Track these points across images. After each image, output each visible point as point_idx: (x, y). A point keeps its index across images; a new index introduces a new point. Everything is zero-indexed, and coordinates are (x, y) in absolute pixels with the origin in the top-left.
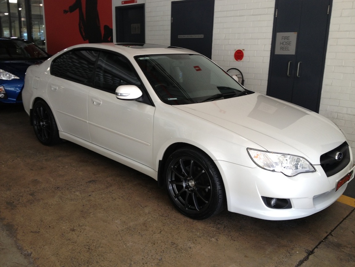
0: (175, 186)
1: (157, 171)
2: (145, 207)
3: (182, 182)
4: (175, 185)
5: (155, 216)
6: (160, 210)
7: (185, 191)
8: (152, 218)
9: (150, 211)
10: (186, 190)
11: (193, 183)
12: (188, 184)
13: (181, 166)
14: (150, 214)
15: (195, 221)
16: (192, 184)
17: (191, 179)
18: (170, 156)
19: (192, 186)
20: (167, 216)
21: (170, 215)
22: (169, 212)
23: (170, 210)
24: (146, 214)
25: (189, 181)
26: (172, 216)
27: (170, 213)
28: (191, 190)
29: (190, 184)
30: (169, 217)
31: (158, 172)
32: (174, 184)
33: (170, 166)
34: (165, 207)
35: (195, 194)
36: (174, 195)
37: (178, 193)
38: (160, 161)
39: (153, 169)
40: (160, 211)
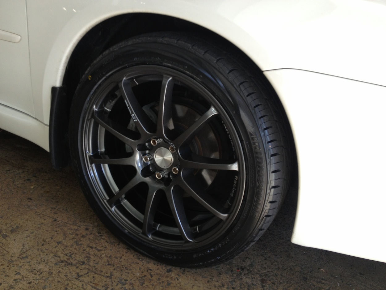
0: (106, 169)
1: (47, 122)
2: (12, 231)
3: (131, 154)
4: (106, 165)
5: (41, 266)
6: (60, 238)
7: (144, 185)
8: (31, 277)
9: (27, 247)
10: (148, 180)
11: (169, 157)
12: (153, 160)
13: (128, 103)
14: (27, 257)
15: (175, 272)
16: (165, 160)
17: (160, 145)
18: (87, 72)
19: (163, 166)
20: (83, 263)
21: (95, 255)
22: (88, 246)
23: (91, 237)
24: (11, 262)
25: (153, 150)
26: (101, 258)
27: (92, 248)
28: (163, 178)
29: (158, 159)
30: (91, 264)
31: (50, 126)
32: (104, 163)
33: (86, 105)
34: (75, 227)
35: (179, 191)
36: (108, 198)
37: (117, 189)
38: (54, 89)
39: (35, 119)
40: (59, 243)
